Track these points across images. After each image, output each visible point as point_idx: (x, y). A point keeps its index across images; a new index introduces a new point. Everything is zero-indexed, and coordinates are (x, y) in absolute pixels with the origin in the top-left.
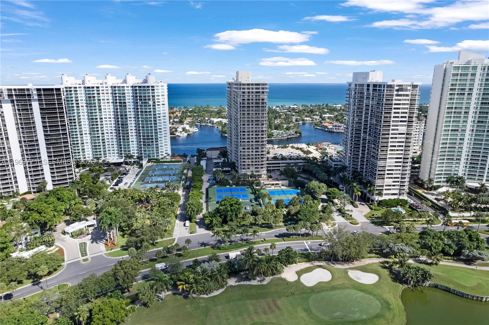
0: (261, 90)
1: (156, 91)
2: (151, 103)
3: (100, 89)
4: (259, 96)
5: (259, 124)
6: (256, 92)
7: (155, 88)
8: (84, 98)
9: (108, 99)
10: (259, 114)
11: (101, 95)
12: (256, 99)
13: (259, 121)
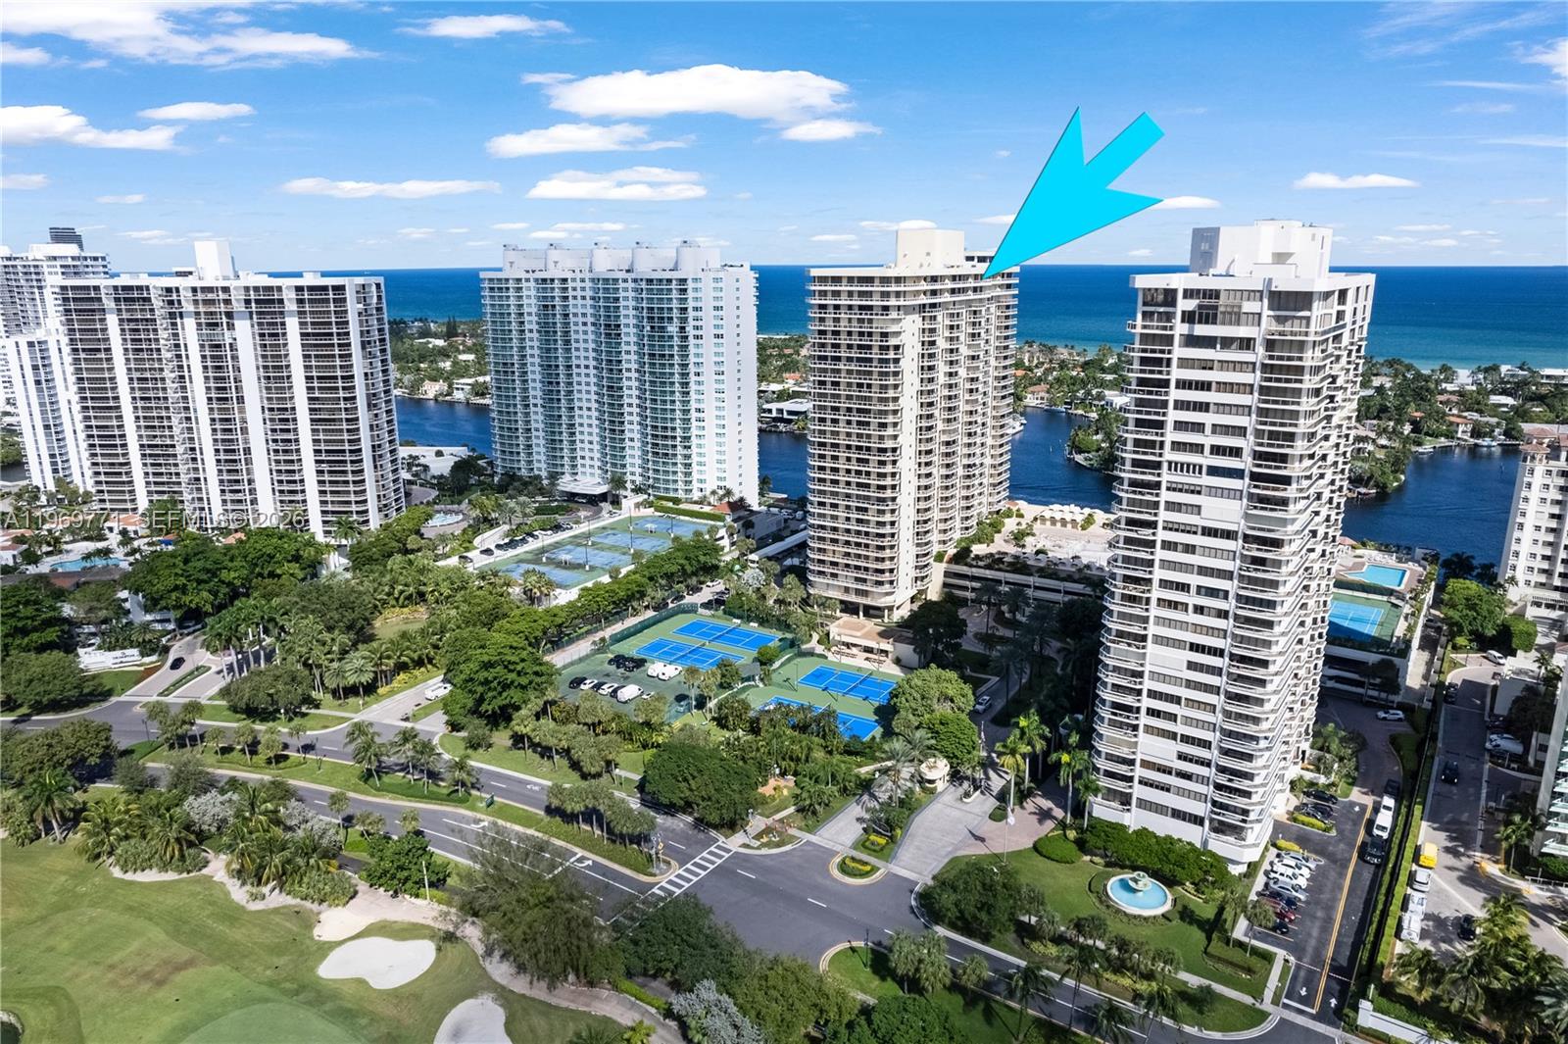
0: (876, 302)
1: (690, 294)
2: (673, 329)
3: (570, 284)
4: (870, 321)
5: (868, 424)
6: (861, 308)
7: (690, 285)
8: (534, 310)
9: (584, 315)
10: (869, 386)
11: (571, 302)
12: (861, 334)
13: (868, 411)
